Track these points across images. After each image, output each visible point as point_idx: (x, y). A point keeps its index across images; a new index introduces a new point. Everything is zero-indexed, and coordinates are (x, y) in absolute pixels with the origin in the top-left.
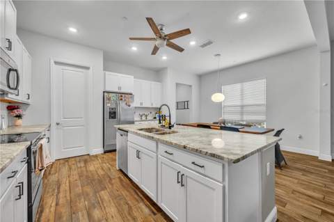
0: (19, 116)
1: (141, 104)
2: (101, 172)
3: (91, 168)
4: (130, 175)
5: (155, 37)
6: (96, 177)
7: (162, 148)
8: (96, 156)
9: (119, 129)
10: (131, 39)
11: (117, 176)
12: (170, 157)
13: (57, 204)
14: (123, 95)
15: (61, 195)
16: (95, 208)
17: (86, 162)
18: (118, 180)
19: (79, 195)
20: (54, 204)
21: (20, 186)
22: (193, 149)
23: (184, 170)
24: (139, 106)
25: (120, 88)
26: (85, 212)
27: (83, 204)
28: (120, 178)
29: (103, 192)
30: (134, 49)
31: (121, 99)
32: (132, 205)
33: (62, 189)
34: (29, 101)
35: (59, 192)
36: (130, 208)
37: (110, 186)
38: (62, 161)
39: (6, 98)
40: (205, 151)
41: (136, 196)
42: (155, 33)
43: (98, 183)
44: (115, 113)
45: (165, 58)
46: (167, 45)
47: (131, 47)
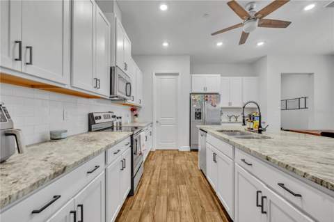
0: (136, 115)
1: (230, 104)
2: (184, 168)
3: (178, 162)
4: (208, 178)
5: (242, 21)
6: (180, 170)
7: (240, 155)
8: (183, 152)
9: (201, 129)
10: (212, 34)
11: (197, 175)
12: (249, 168)
13: (150, 183)
14: (209, 96)
15: (154, 177)
16: (173, 197)
17: (175, 155)
18: (197, 180)
19: (164, 182)
20: (148, 182)
21: (123, 161)
22: (280, 164)
23: (266, 191)
24: (227, 106)
25: (205, 89)
26: (166, 197)
27: (166, 190)
28: (199, 178)
29: (182, 186)
30: (220, 44)
31: (207, 100)
32: (206, 210)
33: (155, 173)
34: (141, 105)
35: (153, 175)
36: (203, 212)
37: (189, 183)
38: (159, 152)
39: (126, 103)
40: (304, 171)
41: (212, 202)
42: (242, 17)
43: (180, 176)
44: (200, 113)
45: (260, 44)
46: (259, 26)
47: (215, 43)
